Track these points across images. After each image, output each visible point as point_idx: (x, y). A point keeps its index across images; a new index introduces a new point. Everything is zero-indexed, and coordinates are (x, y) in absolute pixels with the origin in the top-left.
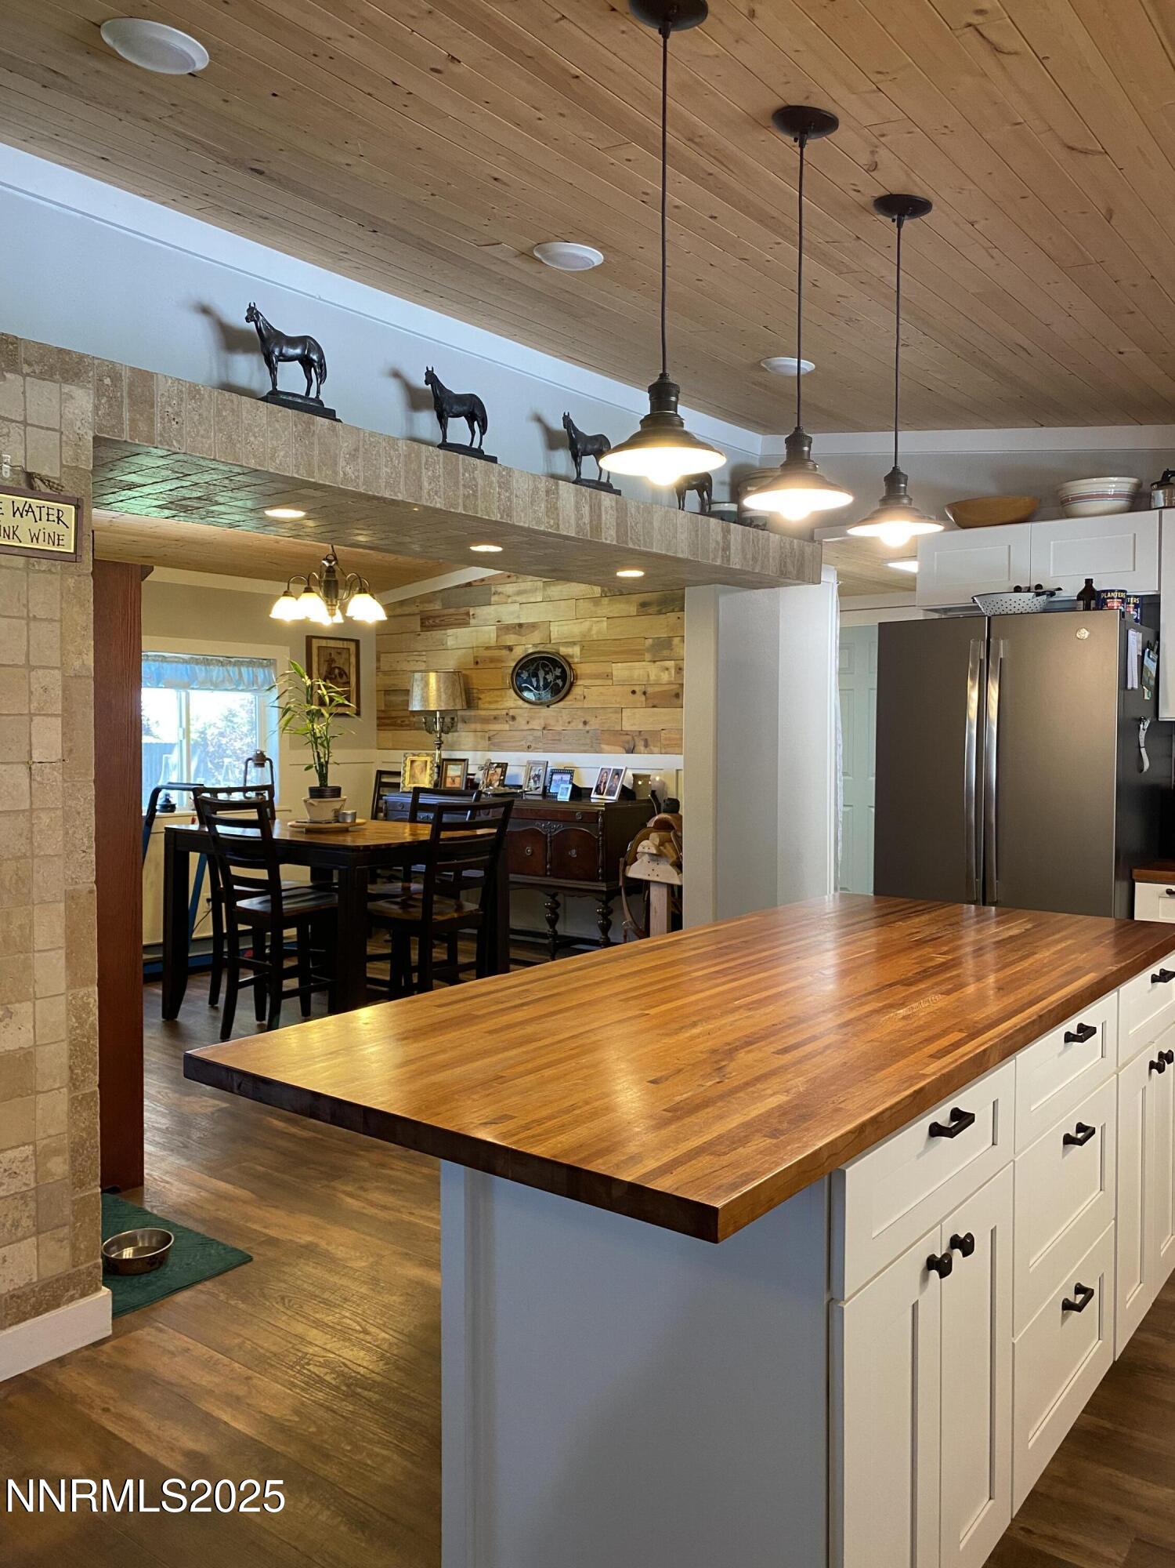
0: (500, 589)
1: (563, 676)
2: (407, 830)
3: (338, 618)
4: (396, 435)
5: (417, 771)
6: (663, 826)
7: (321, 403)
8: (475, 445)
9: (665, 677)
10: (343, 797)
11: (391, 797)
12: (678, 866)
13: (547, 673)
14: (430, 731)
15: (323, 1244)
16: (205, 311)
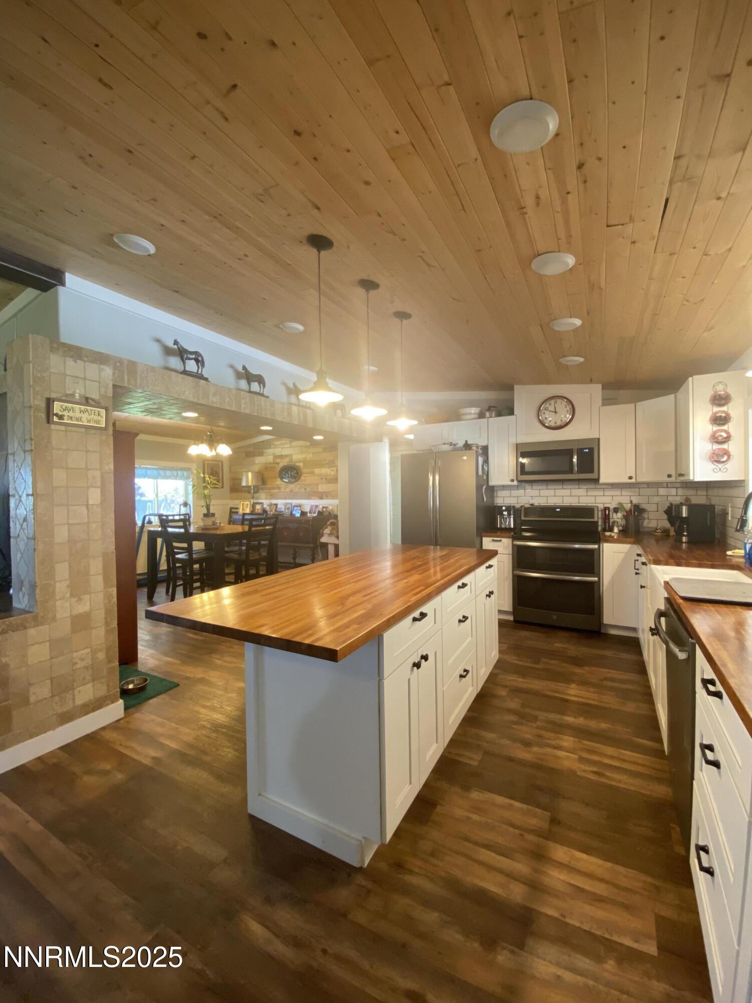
0: (274, 443)
1: (297, 473)
2: (241, 528)
3: (214, 453)
4: (232, 387)
5: (245, 507)
6: (332, 524)
7: (203, 375)
8: (261, 392)
9: (332, 473)
10: (216, 516)
11: (235, 517)
12: (338, 537)
13: (291, 472)
14: (249, 492)
15: (207, 678)
16: (158, 341)
